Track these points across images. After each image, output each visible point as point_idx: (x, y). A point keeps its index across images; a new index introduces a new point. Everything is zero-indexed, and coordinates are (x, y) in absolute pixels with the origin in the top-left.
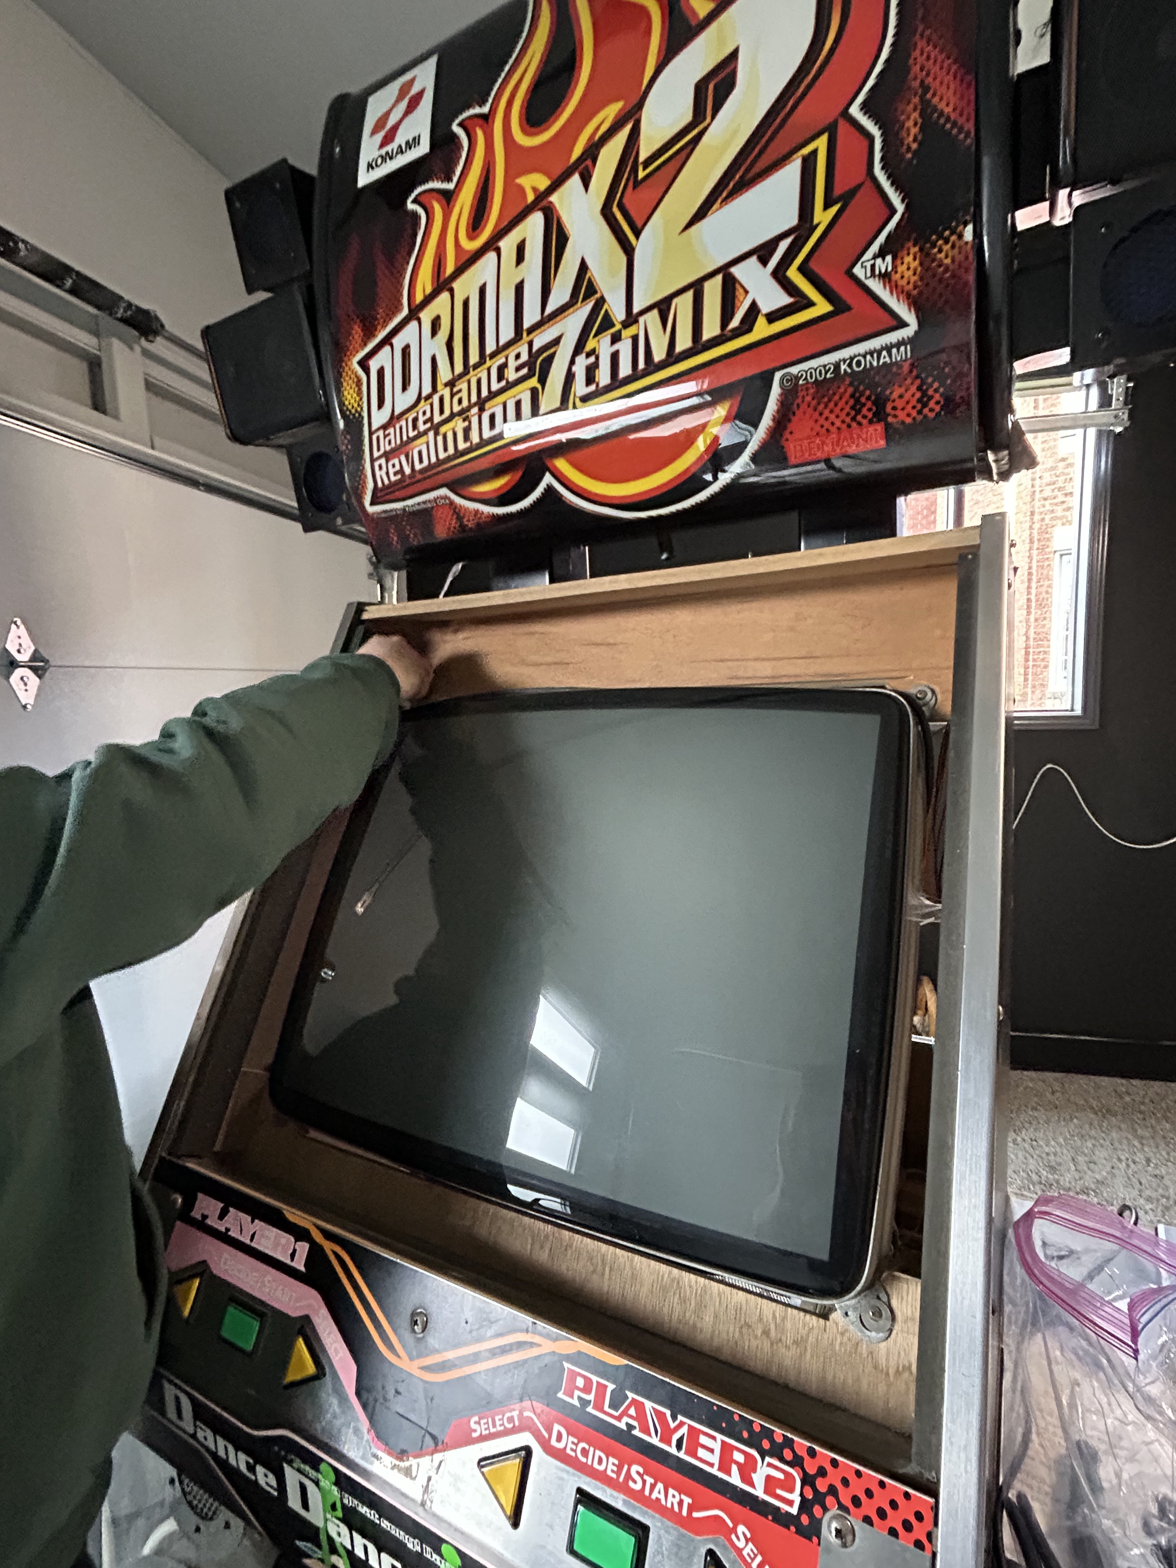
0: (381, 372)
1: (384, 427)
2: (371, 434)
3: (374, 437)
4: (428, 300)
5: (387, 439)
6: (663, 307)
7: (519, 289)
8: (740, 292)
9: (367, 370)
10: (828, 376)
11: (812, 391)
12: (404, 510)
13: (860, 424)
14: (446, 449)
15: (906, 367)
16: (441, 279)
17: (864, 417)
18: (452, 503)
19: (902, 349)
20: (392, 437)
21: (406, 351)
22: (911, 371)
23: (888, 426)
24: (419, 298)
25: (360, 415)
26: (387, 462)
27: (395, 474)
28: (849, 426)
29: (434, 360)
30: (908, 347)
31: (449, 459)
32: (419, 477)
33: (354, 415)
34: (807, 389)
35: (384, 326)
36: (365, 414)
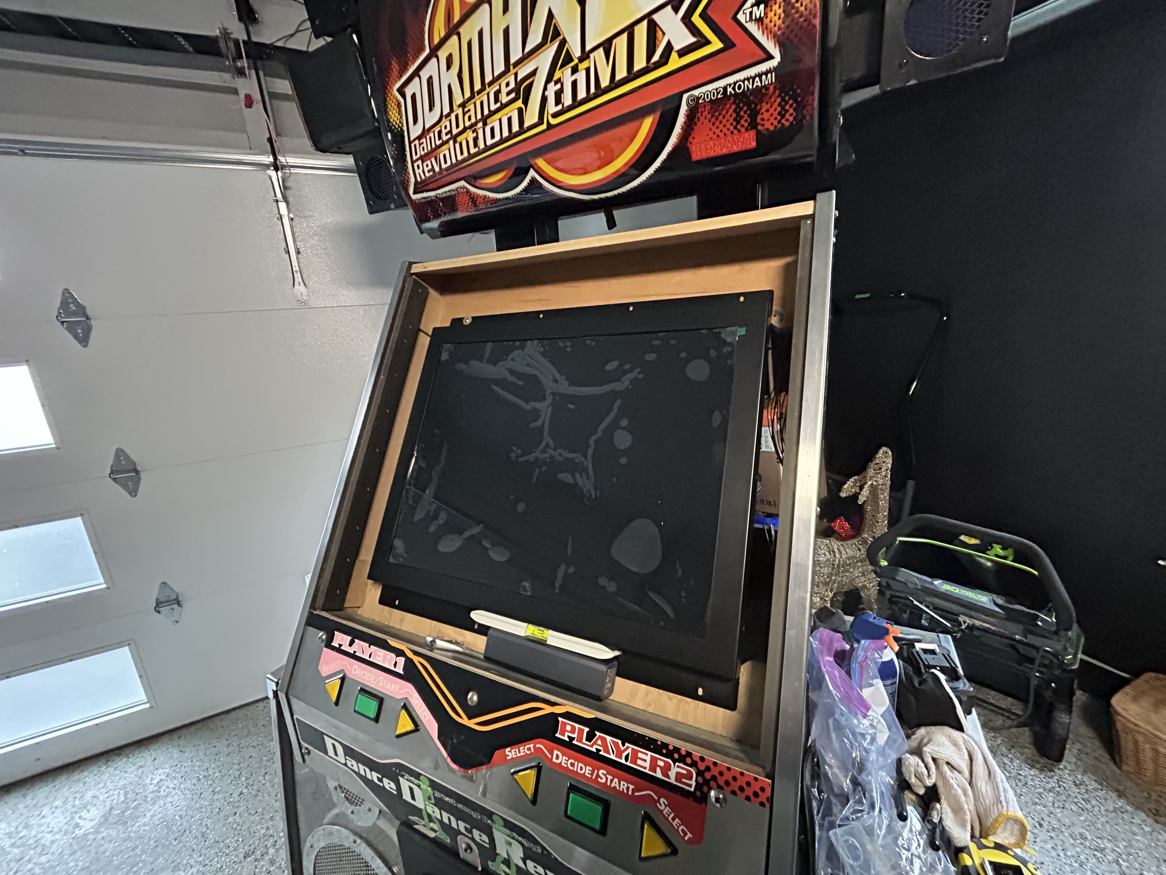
0: (414, 97)
1: (419, 138)
2: (410, 143)
3: (413, 145)
4: (443, 41)
5: (422, 146)
6: (607, 45)
7: (506, 32)
8: (660, 33)
9: (404, 96)
10: (719, 96)
11: (708, 107)
12: (436, 197)
13: (739, 131)
14: (462, 153)
15: (772, 88)
16: (451, 26)
17: (742, 126)
18: (468, 191)
19: (769, 75)
20: (425, 144)
21: (430, 80)
22: (774, 92)
23: (758, 132)
24: (436, 41)
25: (402, 130)
26: (422, 163)
27: (429, 171)
28: (732, 133)
29: (449, 87)
30: (774, 74)
31: (464, 160)
32: (445, 173)
33: (397, 129)
34: (705, 106)
35: (413, 63)
36: (405, 128)
